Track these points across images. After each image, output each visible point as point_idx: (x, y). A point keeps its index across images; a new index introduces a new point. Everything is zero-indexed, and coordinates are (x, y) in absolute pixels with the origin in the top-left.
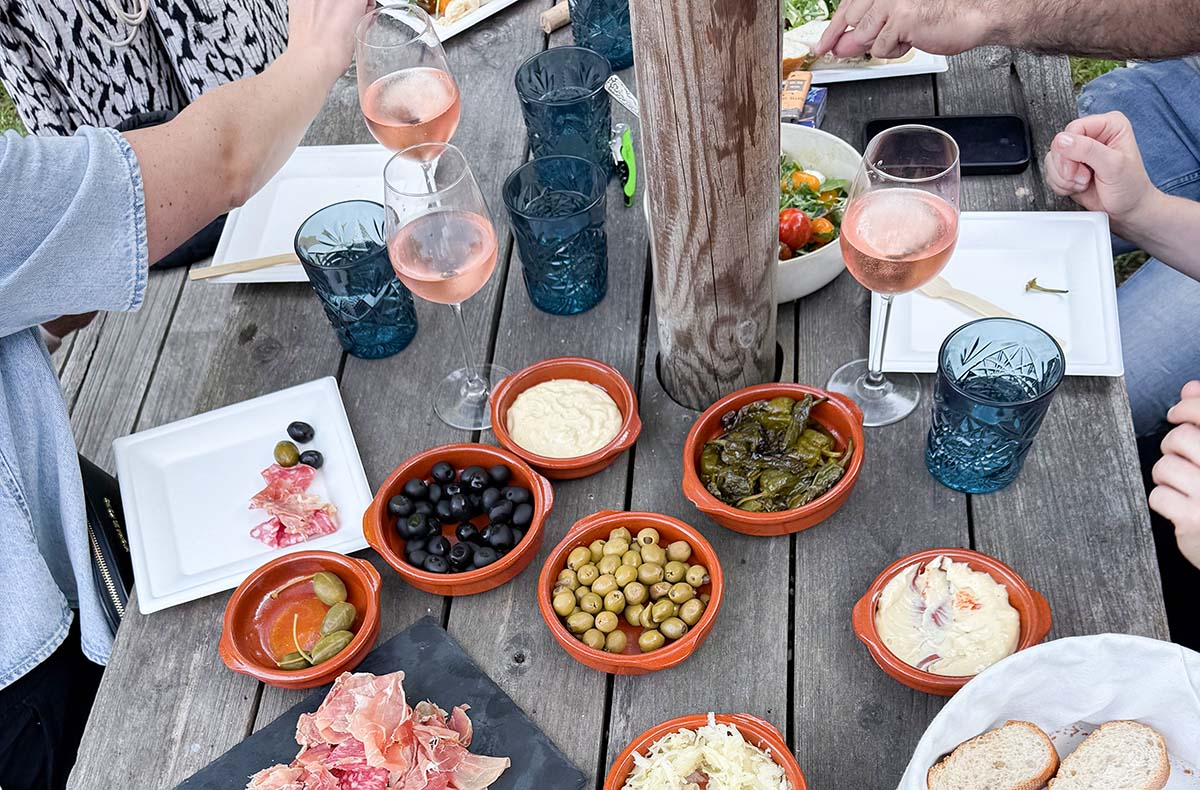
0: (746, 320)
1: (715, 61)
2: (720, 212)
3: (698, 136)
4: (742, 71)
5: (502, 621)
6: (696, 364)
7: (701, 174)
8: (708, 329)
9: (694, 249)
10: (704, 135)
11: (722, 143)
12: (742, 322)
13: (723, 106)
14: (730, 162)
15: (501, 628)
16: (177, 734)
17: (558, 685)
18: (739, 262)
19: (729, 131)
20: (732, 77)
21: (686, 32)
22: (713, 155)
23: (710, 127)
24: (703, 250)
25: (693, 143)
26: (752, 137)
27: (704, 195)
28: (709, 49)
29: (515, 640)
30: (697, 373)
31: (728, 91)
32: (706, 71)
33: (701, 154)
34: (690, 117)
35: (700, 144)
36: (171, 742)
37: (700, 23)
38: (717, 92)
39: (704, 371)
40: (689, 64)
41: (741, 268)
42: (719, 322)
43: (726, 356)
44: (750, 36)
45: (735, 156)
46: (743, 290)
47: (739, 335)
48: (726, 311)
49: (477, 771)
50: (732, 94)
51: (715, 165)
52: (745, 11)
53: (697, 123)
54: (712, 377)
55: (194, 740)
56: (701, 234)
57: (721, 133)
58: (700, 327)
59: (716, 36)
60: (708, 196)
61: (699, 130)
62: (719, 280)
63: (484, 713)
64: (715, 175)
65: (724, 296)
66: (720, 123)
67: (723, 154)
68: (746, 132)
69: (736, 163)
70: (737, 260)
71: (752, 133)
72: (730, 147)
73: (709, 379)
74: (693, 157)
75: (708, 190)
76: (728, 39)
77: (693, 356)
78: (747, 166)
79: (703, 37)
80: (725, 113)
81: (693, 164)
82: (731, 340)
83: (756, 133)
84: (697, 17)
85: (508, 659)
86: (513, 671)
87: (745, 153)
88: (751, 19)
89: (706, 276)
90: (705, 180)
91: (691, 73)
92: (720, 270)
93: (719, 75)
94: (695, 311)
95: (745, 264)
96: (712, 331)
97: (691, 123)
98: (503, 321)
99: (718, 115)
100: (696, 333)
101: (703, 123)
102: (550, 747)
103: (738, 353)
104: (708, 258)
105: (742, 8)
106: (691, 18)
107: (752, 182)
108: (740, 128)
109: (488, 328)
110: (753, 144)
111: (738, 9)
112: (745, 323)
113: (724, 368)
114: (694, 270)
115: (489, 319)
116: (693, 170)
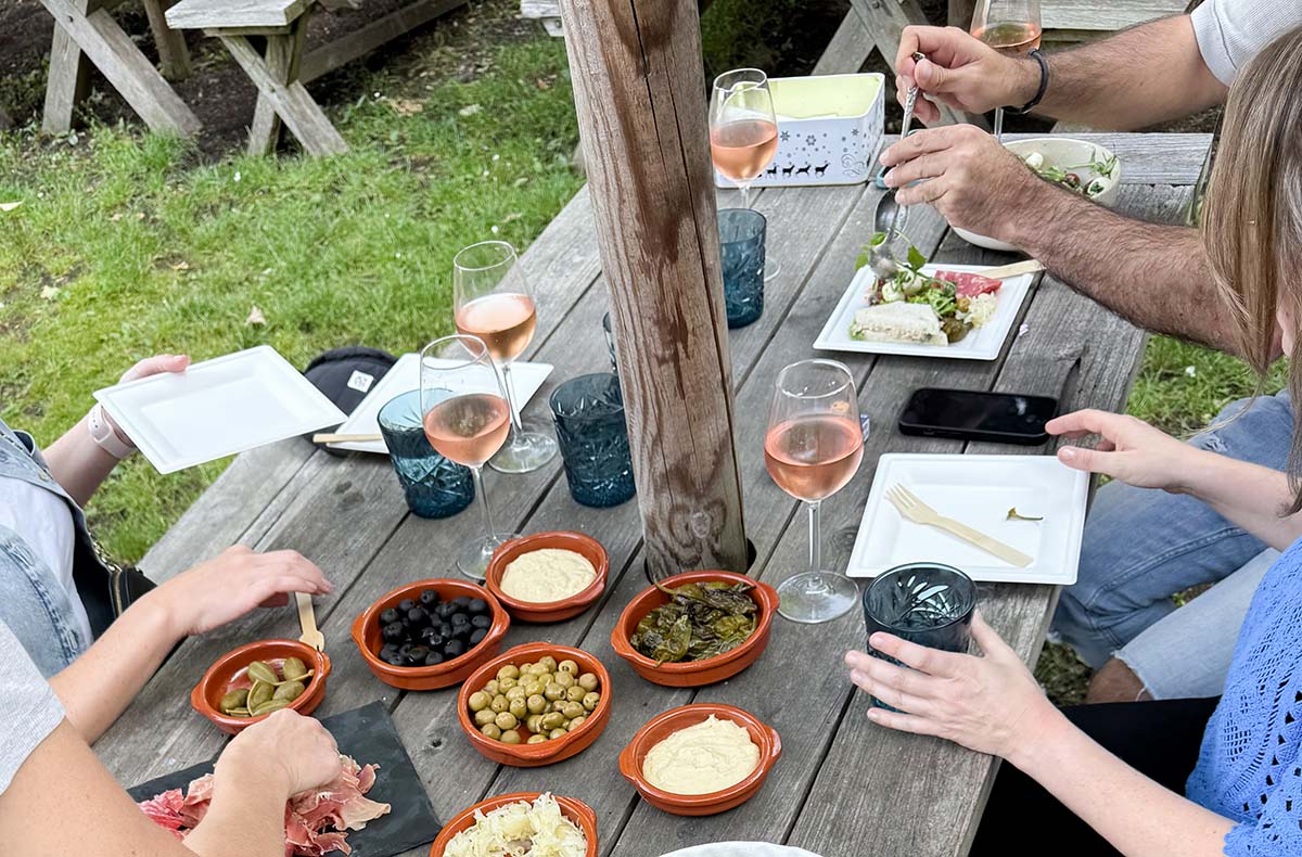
0: (698, 511)
1: (648, 287)
2: (665, 410)
3: (641, 345)
4: (670, 298)
5: (436, 716)
6: (661, 546)
7: (647, 377)
8: (666, 514)
9: (649, 442)
10: (645, 343)
11: (660, 352)
12: (695, 512)
13: (657, 323)
14: (668, 370)
15: (434, 720)
16: (163, 751)
17: (457, 766)
18: (686, 457)
19: (665, 344)
20: (662, 300)
21: (624, 263)
22: (654, 362)
23: (649, 339)
24: (654, 443)
25: (638, 351)
26: (686, 352)
27: (651, 395)
28: (641, 277)
29: (440, 731)
30: (663, 556)
31: (660, 311)
32: (641, 294)
33: (645, 360)
34: (634, 329)
35: (643, 351)
36: (157, 755)
37: (633, 257)
38: (652, 312)
39: (667, 554)
40: (629, 288)
41: (688, 462)
42: (675, 509)
43: (684, 542)
44: (674, 271)
45: (672, 365)
46: (693, 483)
47: (693, 524)
48: (679, 500)
49: (363, 809)
50: (664, 315)
51: (656, 371)
52: (667, 252)
53: (640, 334)
54: (674, 560)
55: (173, 757)
56: (652, 428)
57: (658, 344)
58: (660, 513)
59: (646, 269)
60: (654, 396)
61: (641, 340)
62: (670, 470)
63: (388, 774)
64: (657, 379)
65: (675, 485)
66: (657, 336)
67: (662, 361)
68: (680, 346)
69: (673, 370)
70: (684, 455)
71: (685, 347)
72: (667, 356)
73: (672, 562)
74: (639, 362)
75: (653, 390)
76: (656, 272)
77: (658, 539)
78: (684, 375)
79: (636, 268)
80: (660, 328)
81: (640, 367)
82: (687, 527)
83: (690, 349)
84: (631, 253)
85: (428, 742)
86: (428, 752)
87: (681, 363)
88: (674, 258)
89: (660, 467)
90: (651, 383)
91: (631, 293)
92: (670, 461)
93: (652, 299)
94: (655, 497)
95: (692, 459)
96: (670, 518)
97: (635, 333)
98: (542, 505)
99: (655, 329)
100: (657, 517)
101: (644, 336)
102: (427, 806)
103: (693, 542)
104: (660, 450)
105: (664, 249)
106: (626, 254)
107: (690, 389)
108: (674, 342)
109: (528, 508)
110: (688, 356)
111: (661, 250)
112: (698, 514)
113: (685, 554)
114: (650, 459)
115: (533, 502)
116: (641, 372)
